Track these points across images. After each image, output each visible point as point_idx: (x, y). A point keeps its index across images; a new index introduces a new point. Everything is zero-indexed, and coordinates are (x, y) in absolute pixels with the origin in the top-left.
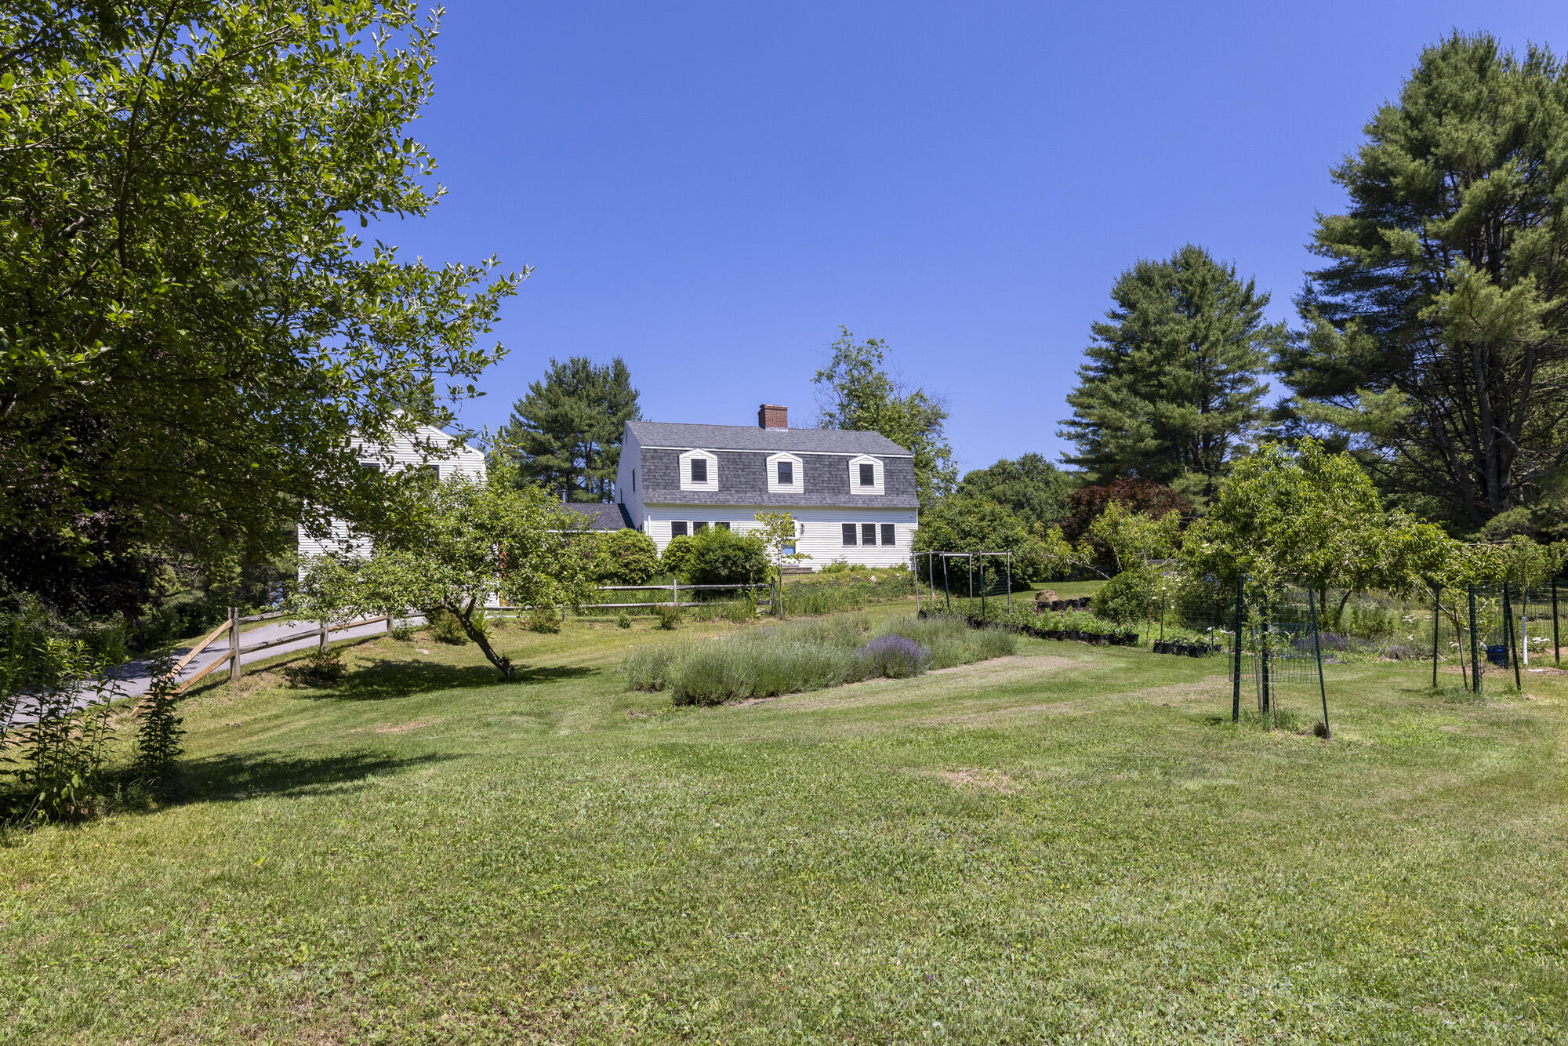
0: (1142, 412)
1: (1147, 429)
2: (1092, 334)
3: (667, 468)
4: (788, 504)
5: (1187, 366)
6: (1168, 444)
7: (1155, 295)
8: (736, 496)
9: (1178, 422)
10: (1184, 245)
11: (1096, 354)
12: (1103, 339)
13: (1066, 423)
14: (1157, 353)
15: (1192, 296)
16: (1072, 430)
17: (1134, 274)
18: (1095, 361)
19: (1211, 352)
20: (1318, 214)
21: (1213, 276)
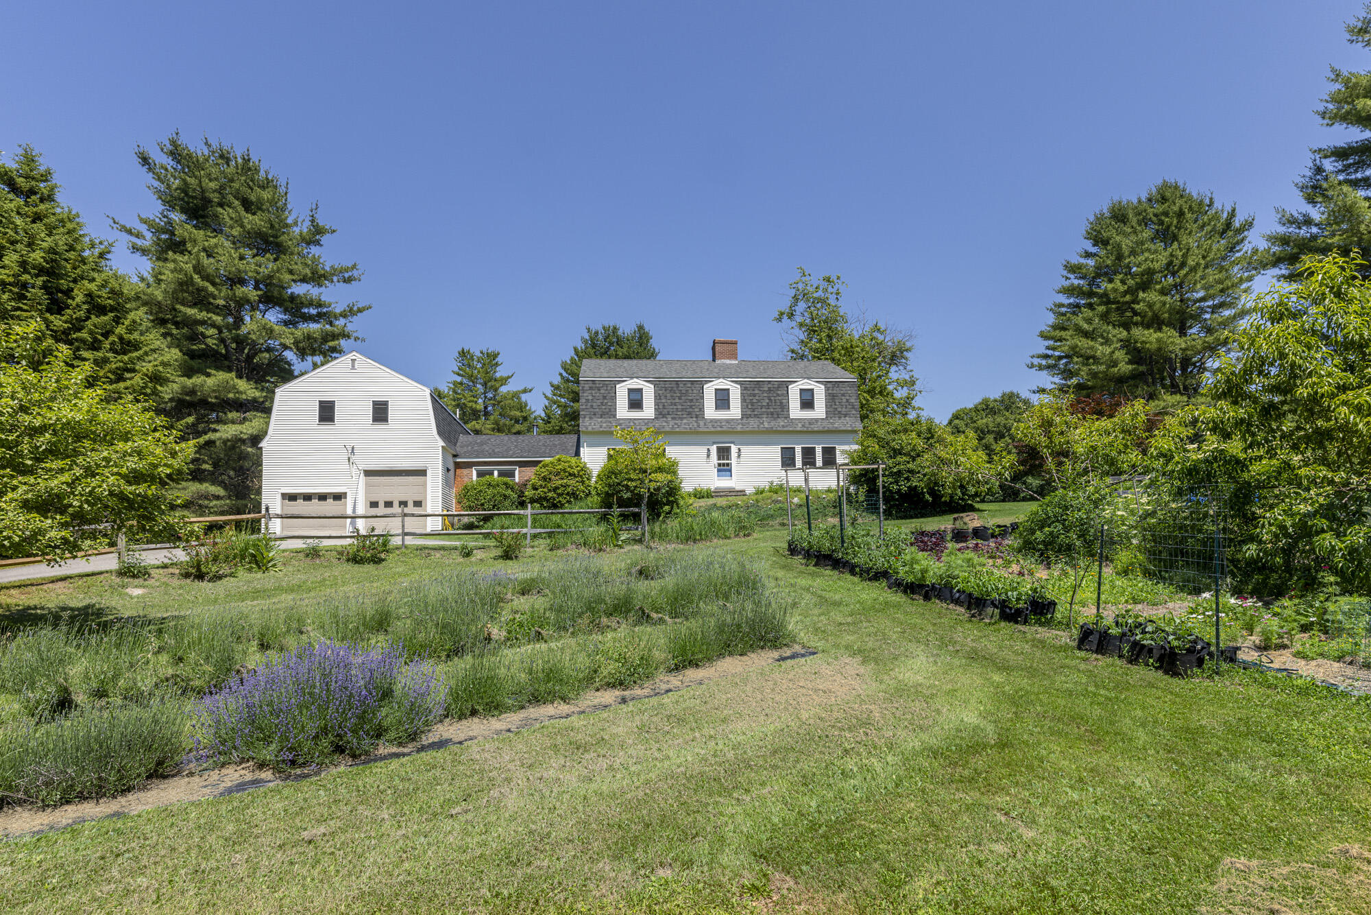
0: (1115, 339)
1: (1120, 355)
2: (1065, 273)
3: (605, 398)
4: (725, 429)
5: (1163, 292)
6: (1142, 368)
7: (1129, 230)
8: (672, 423)
9: (1154, 346)
10: (1159, 182)
11: (1069, 291)
12: (1076, 278)
13: (1039, 356)
14: (1131, 282)
15: (1168, 227)
16: (1044, 362)
17: (1107, 214)
18: (1068, 298)
19: (1189, 277)
20: (1333, 70)
21: (1190, 207)
